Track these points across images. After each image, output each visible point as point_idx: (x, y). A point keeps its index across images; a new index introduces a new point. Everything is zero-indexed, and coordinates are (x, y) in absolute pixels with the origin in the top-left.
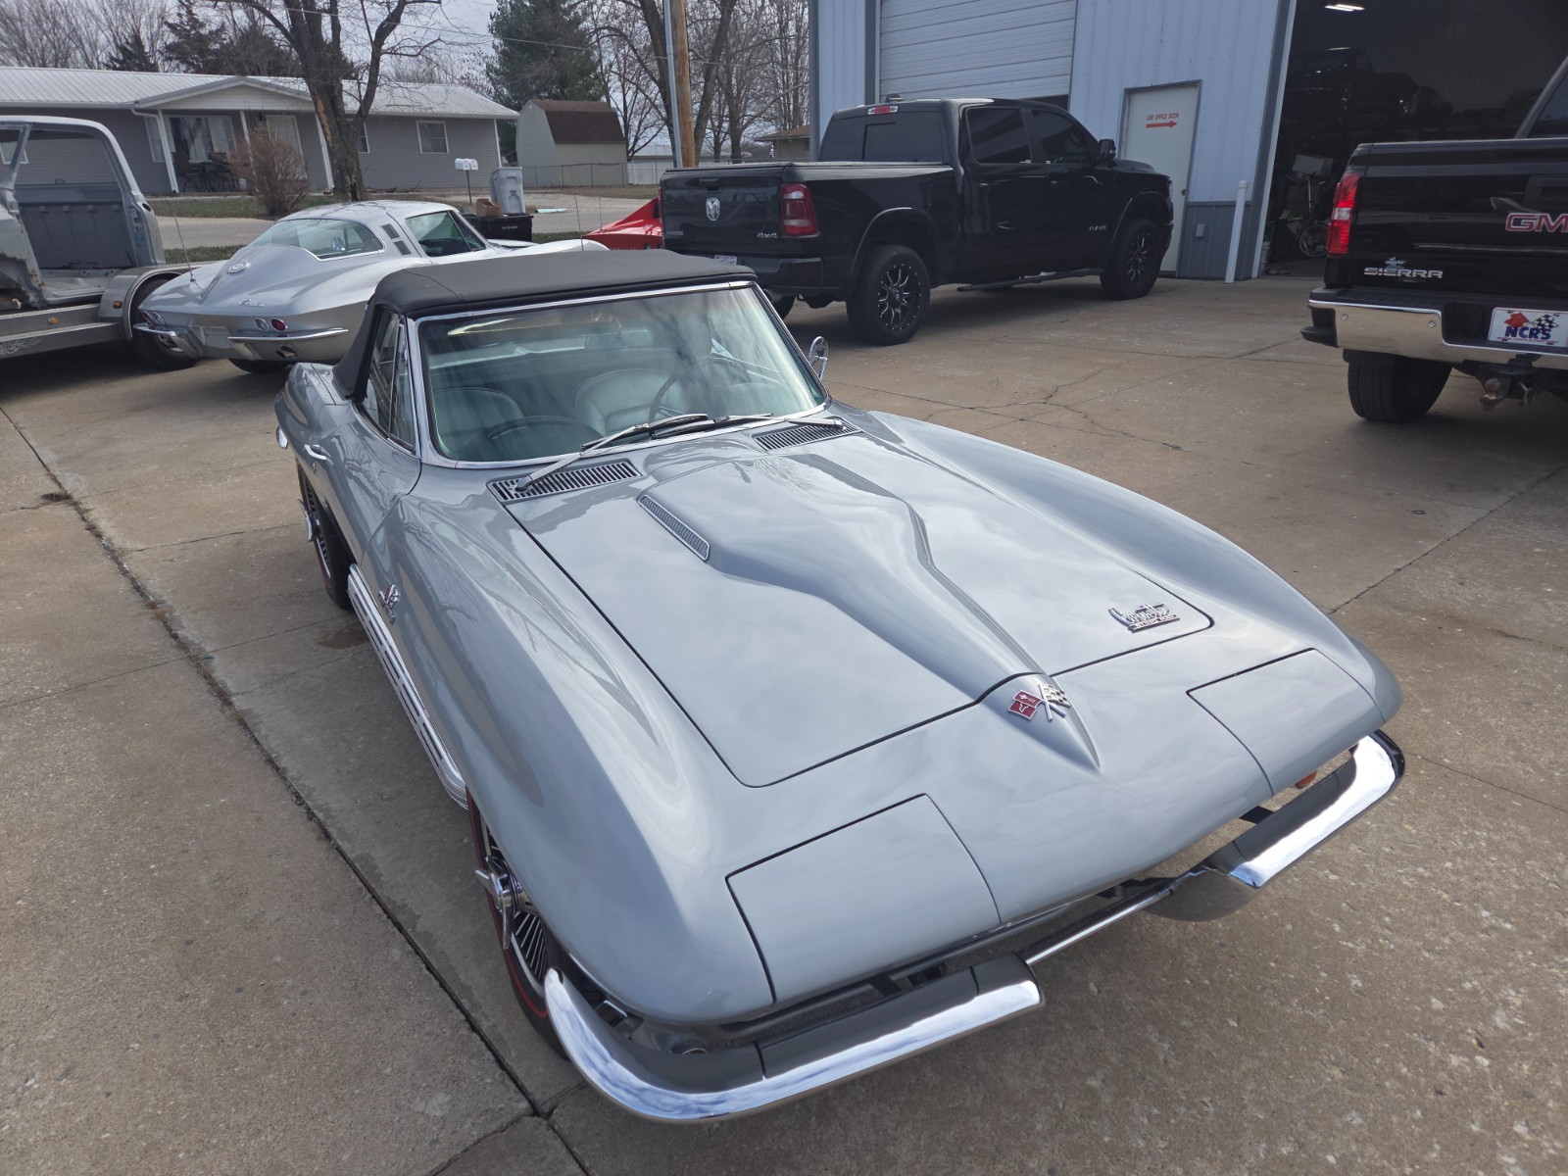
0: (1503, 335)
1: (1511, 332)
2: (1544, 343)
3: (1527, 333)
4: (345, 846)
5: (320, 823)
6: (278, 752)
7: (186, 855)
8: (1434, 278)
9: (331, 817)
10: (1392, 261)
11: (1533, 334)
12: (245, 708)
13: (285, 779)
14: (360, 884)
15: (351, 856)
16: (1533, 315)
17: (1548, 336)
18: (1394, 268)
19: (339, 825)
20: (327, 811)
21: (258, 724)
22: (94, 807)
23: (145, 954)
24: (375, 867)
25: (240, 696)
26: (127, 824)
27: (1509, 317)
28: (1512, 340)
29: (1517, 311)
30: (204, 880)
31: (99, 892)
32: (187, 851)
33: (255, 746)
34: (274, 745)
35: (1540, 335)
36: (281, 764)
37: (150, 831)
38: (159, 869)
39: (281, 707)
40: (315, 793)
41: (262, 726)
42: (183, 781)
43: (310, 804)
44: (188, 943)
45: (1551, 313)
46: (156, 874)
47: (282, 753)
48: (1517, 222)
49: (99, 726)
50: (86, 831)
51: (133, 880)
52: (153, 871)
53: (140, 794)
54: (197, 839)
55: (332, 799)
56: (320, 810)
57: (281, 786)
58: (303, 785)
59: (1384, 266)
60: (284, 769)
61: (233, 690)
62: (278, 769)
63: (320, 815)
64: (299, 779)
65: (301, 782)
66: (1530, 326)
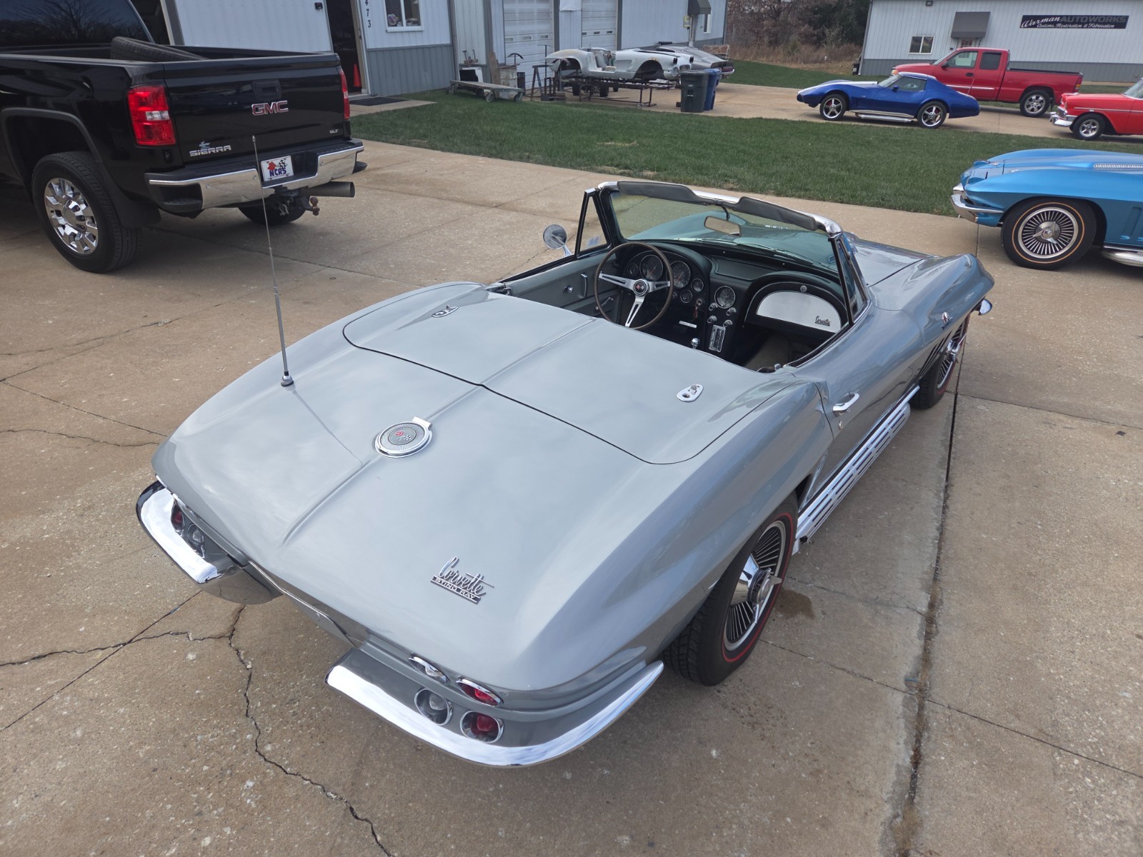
0: (269, 177)
1: (272, 174)
2: (285, 176)
3: (277, 172)
4: (944, 476)
5: (946, 491)
6: (932, 543)
7: (1020, 521)
8: (228, 150)
9: (938, 491)
10: (202, 144)
11: (280, 173)
12: (924, 593)
13: (942, 525)
14: (952, 460)
15: (945, 472)
16: (276, 161)
17: (285, 171)
18: (205, 150)
19: (938, 485)
20: (937, 495)
21: (927, 573)
22: (1062, 586)
23: (1057, 493)
24: (939, 462)
25: (919, 608)
26: (1045, 559)
27: (268, 166)
28: (274, 178)
29: (270, 161)
30: (1017, 504)
31: (1072, 533)
32: (1018, 523)
33: (942, 556)
34: (930, 550)
35: (283, 172)
36: (937, 534)
37: (1033, 546)
38: (1036, 523)
39: (900, 575)
40: (934, 506)
41: (925, 569)
42: (1000, 564)
43: (942, 503)
44: (1037, 487)
45: (282, 158)
46: (1039, 522)
47: (930, 541)
48: (257, 110)
49: (1039, 664)
50: (1071, 572)
51: (1052, 527)
52: (1040, 525)
53: (1030, 574)
54: (1010, 526)
55: (930, 498)
56: (940, 497)
57: (948, 521)
58: (937, 514)
59: (200, 148)
60: (938, 529)
61: (919, 619)
62: (941, 534)
63: (942, 495)
64: (935, 519)
65: (936, 516)
66: (278, 168)
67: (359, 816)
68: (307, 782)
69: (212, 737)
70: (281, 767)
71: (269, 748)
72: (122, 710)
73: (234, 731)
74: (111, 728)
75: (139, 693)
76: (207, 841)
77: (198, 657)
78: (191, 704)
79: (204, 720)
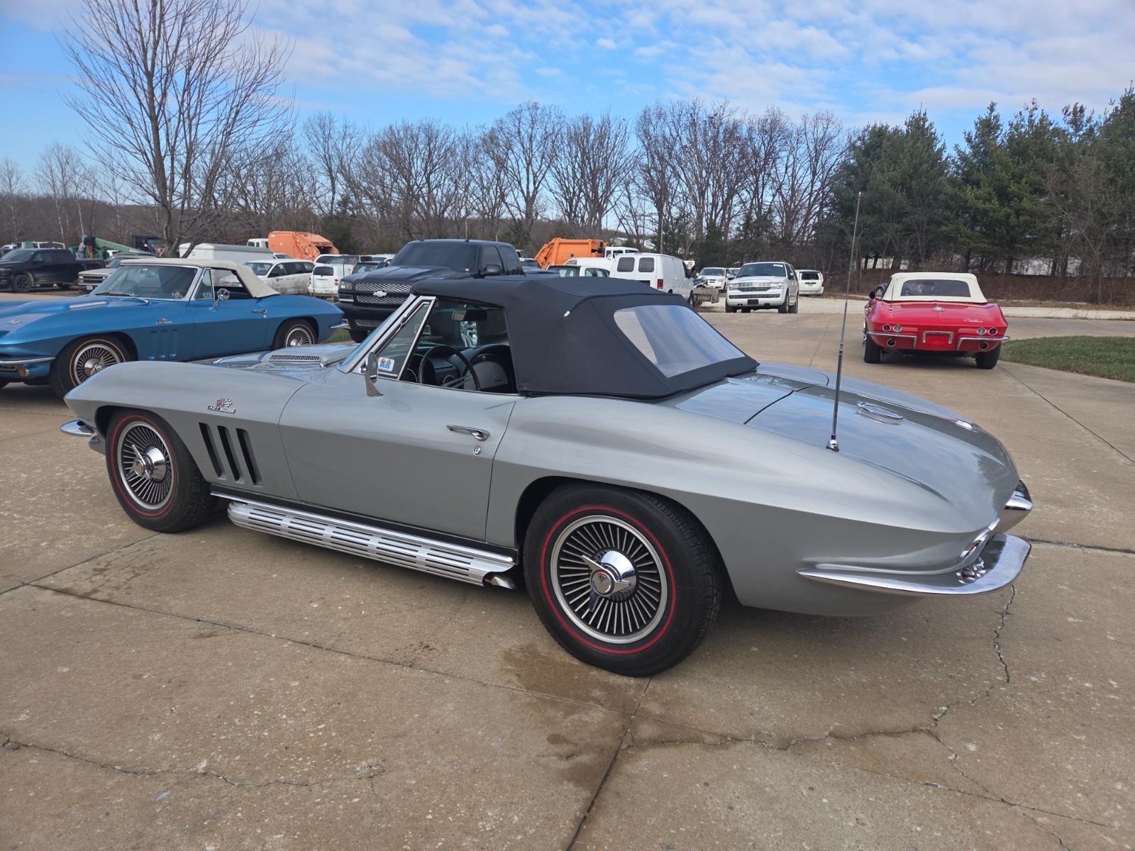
67: (996, 635)
68: (1001, 656)
69: (1024, 706)
70: (1006, 670)
71: (999, 678)
72: (1069, 767)
73: (1008, 697)
74: (1090, 766)
75: (1043, 764)
76: (1087, 685)
77: (969, 741)
78: (1015, 727)
79: (1018, 715)
